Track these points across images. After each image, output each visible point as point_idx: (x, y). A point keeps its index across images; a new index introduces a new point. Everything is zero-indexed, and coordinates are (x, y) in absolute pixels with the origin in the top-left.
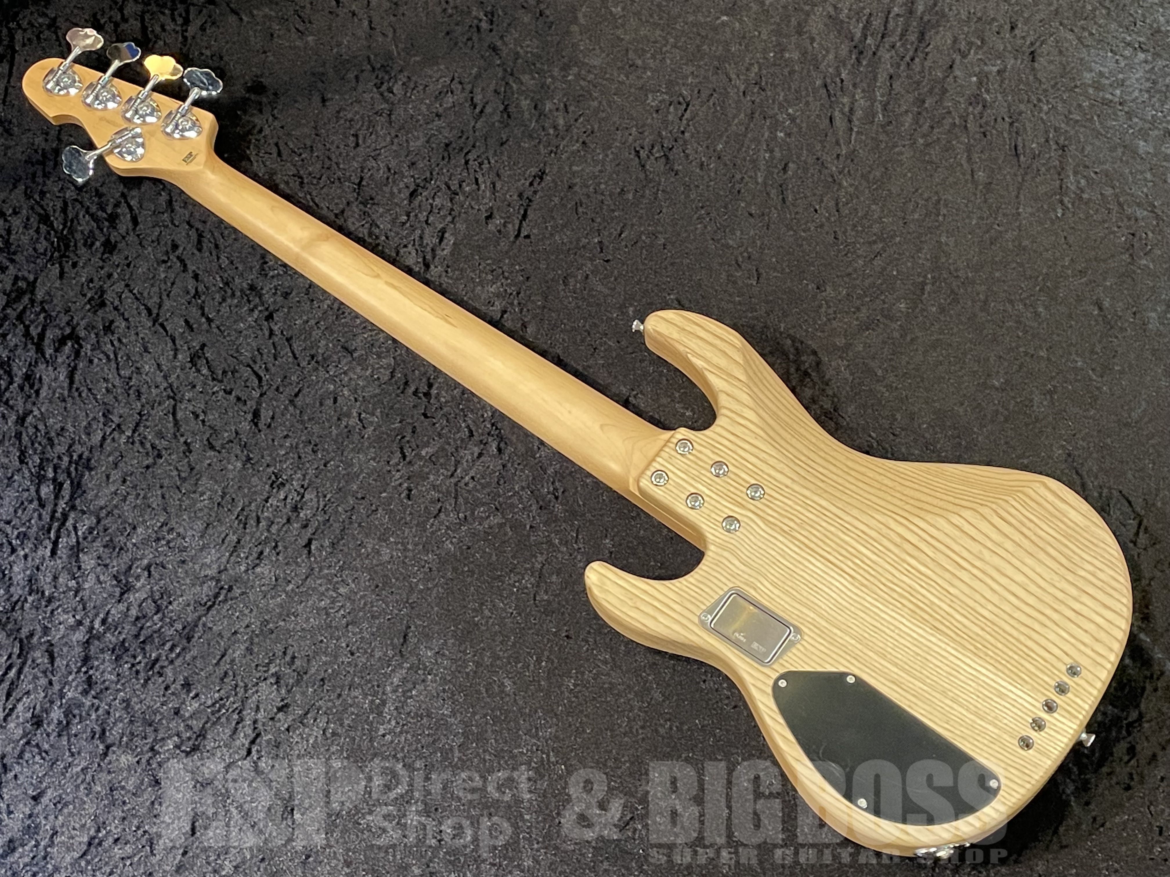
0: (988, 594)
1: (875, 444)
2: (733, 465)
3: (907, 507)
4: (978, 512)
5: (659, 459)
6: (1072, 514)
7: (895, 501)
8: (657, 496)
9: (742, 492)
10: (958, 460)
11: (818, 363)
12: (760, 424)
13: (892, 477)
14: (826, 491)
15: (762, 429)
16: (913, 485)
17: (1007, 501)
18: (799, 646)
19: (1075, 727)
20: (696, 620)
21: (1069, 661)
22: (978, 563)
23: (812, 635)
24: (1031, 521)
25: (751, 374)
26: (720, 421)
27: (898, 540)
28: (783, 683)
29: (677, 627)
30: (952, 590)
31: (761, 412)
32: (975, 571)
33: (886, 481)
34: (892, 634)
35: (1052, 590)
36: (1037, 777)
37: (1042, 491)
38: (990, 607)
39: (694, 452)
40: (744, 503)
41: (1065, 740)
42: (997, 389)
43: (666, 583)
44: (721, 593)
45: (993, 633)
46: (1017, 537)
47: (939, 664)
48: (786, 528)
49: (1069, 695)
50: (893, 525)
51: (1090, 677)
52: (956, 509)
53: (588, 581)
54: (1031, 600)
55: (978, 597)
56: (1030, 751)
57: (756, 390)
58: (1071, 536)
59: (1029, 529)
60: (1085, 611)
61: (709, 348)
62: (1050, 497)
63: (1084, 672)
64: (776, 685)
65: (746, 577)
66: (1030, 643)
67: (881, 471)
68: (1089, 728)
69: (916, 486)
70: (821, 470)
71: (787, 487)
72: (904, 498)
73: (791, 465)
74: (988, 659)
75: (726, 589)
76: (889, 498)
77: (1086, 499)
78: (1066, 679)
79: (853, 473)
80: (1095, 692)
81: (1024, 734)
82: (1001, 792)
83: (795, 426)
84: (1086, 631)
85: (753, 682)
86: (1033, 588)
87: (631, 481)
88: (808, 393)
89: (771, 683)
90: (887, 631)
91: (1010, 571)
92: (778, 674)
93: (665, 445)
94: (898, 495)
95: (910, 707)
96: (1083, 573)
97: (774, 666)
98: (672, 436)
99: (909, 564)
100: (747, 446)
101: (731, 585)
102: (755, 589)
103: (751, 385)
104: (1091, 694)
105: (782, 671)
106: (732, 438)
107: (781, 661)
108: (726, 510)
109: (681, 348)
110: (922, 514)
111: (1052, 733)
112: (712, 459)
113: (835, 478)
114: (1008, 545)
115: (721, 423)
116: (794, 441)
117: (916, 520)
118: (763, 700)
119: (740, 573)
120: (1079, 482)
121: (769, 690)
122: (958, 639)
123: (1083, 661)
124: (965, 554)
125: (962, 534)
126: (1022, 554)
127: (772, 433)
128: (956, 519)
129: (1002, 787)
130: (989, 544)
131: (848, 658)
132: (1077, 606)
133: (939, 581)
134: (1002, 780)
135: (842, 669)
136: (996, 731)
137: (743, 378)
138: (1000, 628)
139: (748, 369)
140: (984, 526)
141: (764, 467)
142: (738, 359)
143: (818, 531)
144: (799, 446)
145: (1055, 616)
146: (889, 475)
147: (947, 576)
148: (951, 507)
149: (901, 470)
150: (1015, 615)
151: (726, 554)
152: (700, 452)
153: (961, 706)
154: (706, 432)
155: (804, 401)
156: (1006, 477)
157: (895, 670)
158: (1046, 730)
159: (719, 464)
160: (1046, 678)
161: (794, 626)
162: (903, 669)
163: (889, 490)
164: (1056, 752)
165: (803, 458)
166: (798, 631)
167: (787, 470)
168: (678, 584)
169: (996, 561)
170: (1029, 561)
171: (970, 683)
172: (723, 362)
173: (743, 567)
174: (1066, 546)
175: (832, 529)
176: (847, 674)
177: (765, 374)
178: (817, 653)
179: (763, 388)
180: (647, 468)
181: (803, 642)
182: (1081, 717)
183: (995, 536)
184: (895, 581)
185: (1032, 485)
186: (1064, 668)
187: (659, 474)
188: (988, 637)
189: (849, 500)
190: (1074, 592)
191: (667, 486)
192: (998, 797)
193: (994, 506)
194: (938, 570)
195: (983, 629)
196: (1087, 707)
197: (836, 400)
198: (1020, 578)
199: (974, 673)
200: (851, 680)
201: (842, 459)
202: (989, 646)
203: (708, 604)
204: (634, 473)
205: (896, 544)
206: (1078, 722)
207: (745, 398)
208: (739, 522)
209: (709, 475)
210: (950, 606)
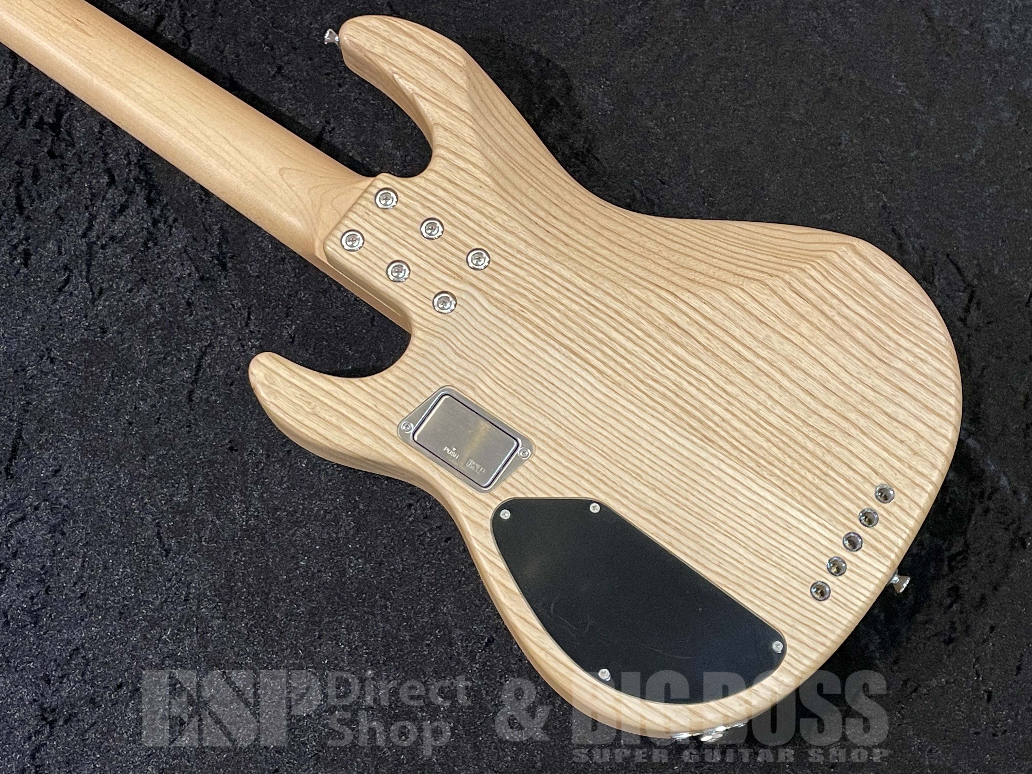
0: (776, 393)
1: (638, 196)
2: (451, 224)
3: (675, 279)
4: (766, 285)
5: (351, 215)
6: (888, 286)
7: (660, 271)
8: (349, 265)
9: (460, 259)
10: (742, 218)
11: (569, 89)
12: (486, 169)
13: (658, 239)
14: (571, 258)
15: (489, 176)
16: (682, 249)
17: (804, 271)
18: (527, 464)
19: (884, 569)
20: (394, 431)
21: (879, 482)
22: (764, 353)
23: (547, 450)
24: (835, 296)
25: (478, 102)
26: (435, 164)
27: (662, 322)
28: (506, 515)
29: (367, 440)
30: (729, 388)
31: (488, 151)
32: (760, 363)
33: (649, 244)
34: (649, 447)
35: (860, 387)
36: (833, 637)
37: (850, 256)
38: (779, 410)
39: (399, 205)
40: (462, 273)
41: (872, 587)
42: (795, 122)
43: (355, 380)
44: (429, 394)
45: (781, 445)
46: (816, 317)
47: (711, 487)
48: (516, 307)
49: (878, 526)
50: (655, 302)
51: (906, 503)
52: (738, 281)
53: (253, 380)
54: (832, 401)
55: (762, 396)
56: (826, 603)
57: (481, 123)
58: (885, 315)
59: (831, 306)
60: (901, 415)
61: (422, 66)
62: (860, 264)
63: (898, 497)
64: (496, 519)
65: (461, 371)
66: (828, 458)
67: (643, 231)
68: (902, 570)
69: (688, 251)
70: (565, 229)
71: (519, 252)
72: (671, 266)
73: (526, 222)
74: (773, 479)
75: (435, 389)
76: (653, 267)
77: (903, 265)
78: (875, 505)
79: (606, 233)
80: (911, 523)
81: (819, 579)
82: (787, 658)
83: (533, 171)
84: (902, 442)
85: (466, 513)
86: (833, 384)
87: (317, 244)
88: (554, 126)
89: (490, 514)
90: (644, 443)
91: (805, 363)
92: (499, 503)
93: (361, 197)
94: (664, 263)
95: (670, 544)
96: (900, 365)
97: (495, 492)
98: (370, 185)
99: (674, 355)
100: (468, 198)
101: (442, 384)
102: (473, 389)
103: (476, 116)
104: (906, 525)
105: (505, 498)
106: (450, 187)
107: (504, 484)
108: (438, 284)
109: (386, 67)
110: (694, 287)
111: (855, 578)
112: (421, 215)
113: (582, 239)
114: (804, 328)
115: (437, 168)
116: (530, 192)
117: (686, 296)
118: (479, 537)
119: (454, 367)
120: (895, 245)
121: (488, 524)
122: (735, 453)
123: (897, 482)
124: (748, 340)
125: (745, 315)
126: (821, 340)
127: (501, 181)
128: (736, 294)
129: (788, 651)
130: (779, 327)
131: (592, 479)
132: (891, 408)
133: (713, 376)
134: (788, 641)
135: (585, 495)
136: (782, 576)
137: (465, 107)
138: (791, 438)
139: (474, 95)
140: (773, 303)
141: (491, 226)
142: (460, 82)
143: (558, 311)
144: (537, 197)
145: (862, 422)
146: (653, 236)
147: (724, 369)
148: (731, 279)
149: (671, 230)
150: (811, 421)
151: (436, 342)
152: (406, 206)
153: (737, 541)
154: (416, 179)
155: (550, 140)
156: (802, 238)
157: (653, 495)
158: (847, 573)
159: (431, 223)
160: (847, 504)
161: (524, 439)
162: (663, 494)
163: (652, 256)
164: (860, 604)
165: (542, 214)
166: (528, 444)
167: (519, 230)
168: (372, 383)
169: (788, 348)
170: (831, 349)
171: (749, 511)
172: (440, 86)
173: (458, 360)
174: (879, 329)
175: (577, 308)
176: (591, 502)
177: (496, 101)
178: (552, 473)
179: (492, 120)
180: (336, 228)
181: (534, 459)
182: (893, 556)
183: (786, 314)
184: (656, 376)
185: (836, 248)
186: (872, 492)
187: (352, 234)
188: (775, 450)
189: (600, 270)
190: (888, 389)
191: (362, 250)
192: (783, 664)
193: (787, 277)
194: (711, 361)
195: (769, 440)
196: (900, 542)
197: (590, 136)
198: (817, 371)
199: (755, 498)
200: (595, 509)
201: (592, 214)
202: (776, 463)
203: (411, 409)
204: (321, 233)
205: (658, 328)
206: (888, 563)
207: (467, 133)
208: (454, 297)
209: (417, 236)
210: (727, 410)
